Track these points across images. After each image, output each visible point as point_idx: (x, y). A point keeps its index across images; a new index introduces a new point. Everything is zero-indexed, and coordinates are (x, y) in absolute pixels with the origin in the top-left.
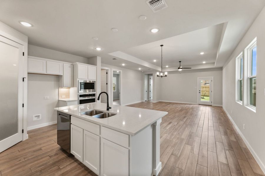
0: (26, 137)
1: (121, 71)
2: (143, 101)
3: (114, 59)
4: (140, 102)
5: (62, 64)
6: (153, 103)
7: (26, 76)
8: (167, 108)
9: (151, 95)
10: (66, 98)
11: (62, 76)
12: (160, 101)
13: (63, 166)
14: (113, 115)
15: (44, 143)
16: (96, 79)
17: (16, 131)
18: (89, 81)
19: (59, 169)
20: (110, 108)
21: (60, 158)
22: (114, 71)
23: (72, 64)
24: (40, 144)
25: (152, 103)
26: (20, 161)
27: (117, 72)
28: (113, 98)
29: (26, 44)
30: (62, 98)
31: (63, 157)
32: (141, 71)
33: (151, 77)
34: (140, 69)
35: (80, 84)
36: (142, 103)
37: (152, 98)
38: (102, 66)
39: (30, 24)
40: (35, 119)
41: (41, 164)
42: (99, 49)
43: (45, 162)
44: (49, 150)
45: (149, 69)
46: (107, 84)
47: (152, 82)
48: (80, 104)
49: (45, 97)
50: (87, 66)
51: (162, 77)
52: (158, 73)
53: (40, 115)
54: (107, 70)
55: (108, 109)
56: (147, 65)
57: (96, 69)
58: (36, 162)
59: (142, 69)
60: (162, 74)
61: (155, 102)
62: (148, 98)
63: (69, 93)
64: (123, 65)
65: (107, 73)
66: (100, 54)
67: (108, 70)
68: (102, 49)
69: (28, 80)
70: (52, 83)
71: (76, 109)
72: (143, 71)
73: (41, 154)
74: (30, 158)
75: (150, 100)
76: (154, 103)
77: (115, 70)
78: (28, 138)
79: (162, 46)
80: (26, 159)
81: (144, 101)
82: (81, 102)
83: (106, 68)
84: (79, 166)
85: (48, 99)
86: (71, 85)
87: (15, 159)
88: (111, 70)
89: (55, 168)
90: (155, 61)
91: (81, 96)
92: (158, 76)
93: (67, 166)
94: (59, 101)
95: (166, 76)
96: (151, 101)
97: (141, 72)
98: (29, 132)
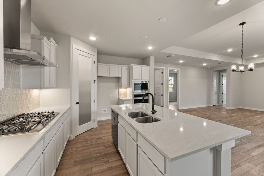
0: (96, 125)
1: (179, 69)
2: (210, 105)
3: (168, 56)
4: (205, 106)
5: (121, 67)
6: (227, 110)
7: (96, 79)
8: (256, 119)
9: (224, 98)
10: (124, 97)
11: (120, 77)
12: (240, 107)
13: (111, 160)
14: (157, 120)
15: (105, 133)
16: (149, 79)
17: (90, 120)
18: (145, 81)
19: (108, 162)
20: (156, 112)
21: (111, 151)
22: (170, 70)
23: (128, 67)
24: (102, 134)
25: (225, 110)
26: (88, 143)
27: (174, 71)
28: (169, 100)
29: (96, 54)
30: (121, 97)
31: (113, 151)
32: (206, 68)
33: (224, 74)
34: (205, 64)
35: (135, 85)
36: (209, 107)
37: (225, 103)
38: (155, 65)
39: (95, 37)
40: (103, 112)
41: (98, 151)
42: (150, 48)
43: (101, 151)
44: (106, 141)
45: (220, 63)
46: (162, 84)
47: (225, 81)
48: (134, 103)
49: (110, 95)
50: (140, 67)
51: (242, 72)
52: (234, 67)
53: (106, 109)
54: (162, 69)
55: (153, 113)
56: (215, 58)
57: (149, 69)
58: (96, 148)
59: (208, 64)
60: (242, 68)
61: (231, 108)
62: (219, 102)
63: (127, 93)
64: (181, 62)
65: (162, 73)
66: (152, 53)
67: (164, 69)
68: (153, 47)
69: (98, 82)
70: (113, 84)
71: (131, 108)
72: (210, 67)
73: (101, 142)
74: (94, 143)
75: (222, 105)
76: (230, 110)
77: (171, 68)
78: (97, 126)
79: (242, 24)
80: (91, 144)
81: (212, 105)
82: (136, 101)
83: (162, 68)
84: (123, 166)
85: (111, 97)
86: (128, 86)
87: (86, 141)
88: (167, 69)
89: (106, 159)
90: (230, 50)
91: (135, 96)
92: (234, 71)
93: (114, 161)
94: (119, 99)
95: (251, 70)
96: (224, 106)
97: (208, 68)
98: (98, 122)
